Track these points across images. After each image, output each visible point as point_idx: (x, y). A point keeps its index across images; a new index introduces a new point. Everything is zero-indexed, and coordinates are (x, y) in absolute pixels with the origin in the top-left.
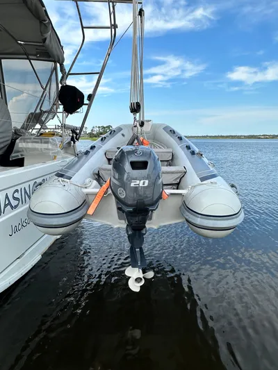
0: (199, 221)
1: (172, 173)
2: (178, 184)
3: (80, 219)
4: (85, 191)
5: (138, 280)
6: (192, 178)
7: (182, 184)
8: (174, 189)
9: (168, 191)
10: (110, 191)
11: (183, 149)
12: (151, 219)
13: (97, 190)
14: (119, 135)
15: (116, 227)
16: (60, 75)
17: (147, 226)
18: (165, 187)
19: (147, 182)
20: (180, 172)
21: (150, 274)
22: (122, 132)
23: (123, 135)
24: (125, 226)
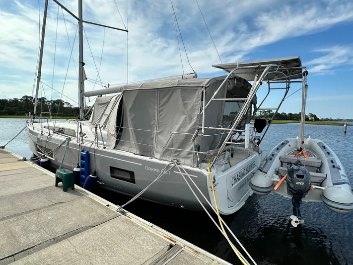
0: (329, 203)
1: (318, 177)
2: (321, 183)
3: (269, 192)
4: (273, 179)
5: (296, 222)
6: (329, 182)
7: (323, 184)
8: (318, 186)
9: (314, 187)
10: (285, 182)
11: (328, 162)
12: (304, 197)
13: (279, 180)
14: (287, 145)
15: (286, 197)
16: (253, 109)
17: (302, 200)
18: (312, 183)
19: (303, 183)
20: (323, 177)
21: (303, 221)
22: (289, 144)
23: (290, 146)
24: (291, 198)
